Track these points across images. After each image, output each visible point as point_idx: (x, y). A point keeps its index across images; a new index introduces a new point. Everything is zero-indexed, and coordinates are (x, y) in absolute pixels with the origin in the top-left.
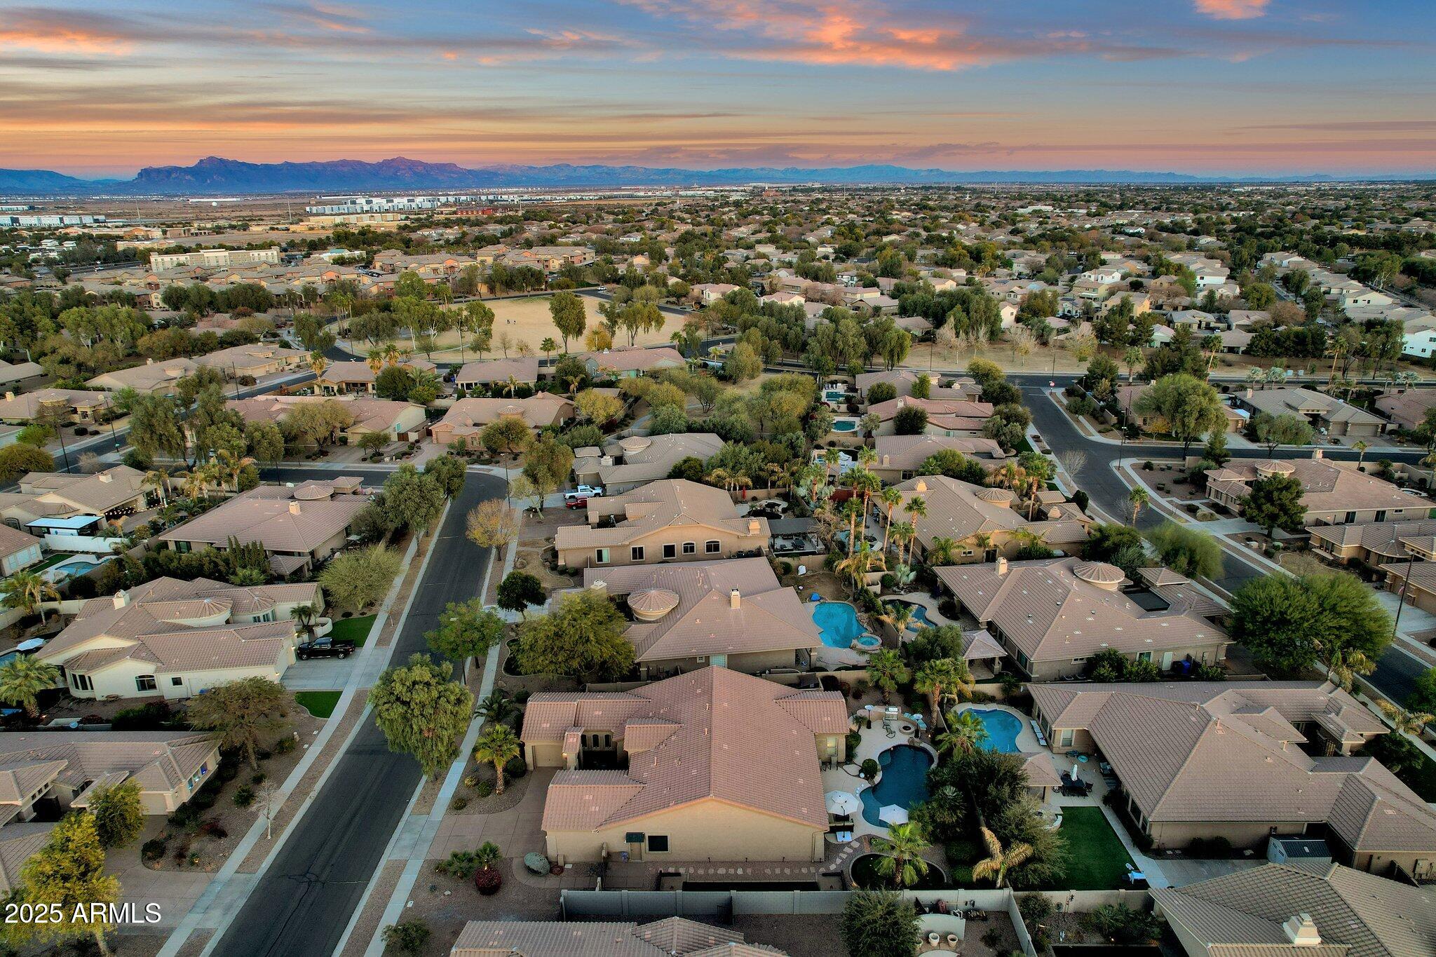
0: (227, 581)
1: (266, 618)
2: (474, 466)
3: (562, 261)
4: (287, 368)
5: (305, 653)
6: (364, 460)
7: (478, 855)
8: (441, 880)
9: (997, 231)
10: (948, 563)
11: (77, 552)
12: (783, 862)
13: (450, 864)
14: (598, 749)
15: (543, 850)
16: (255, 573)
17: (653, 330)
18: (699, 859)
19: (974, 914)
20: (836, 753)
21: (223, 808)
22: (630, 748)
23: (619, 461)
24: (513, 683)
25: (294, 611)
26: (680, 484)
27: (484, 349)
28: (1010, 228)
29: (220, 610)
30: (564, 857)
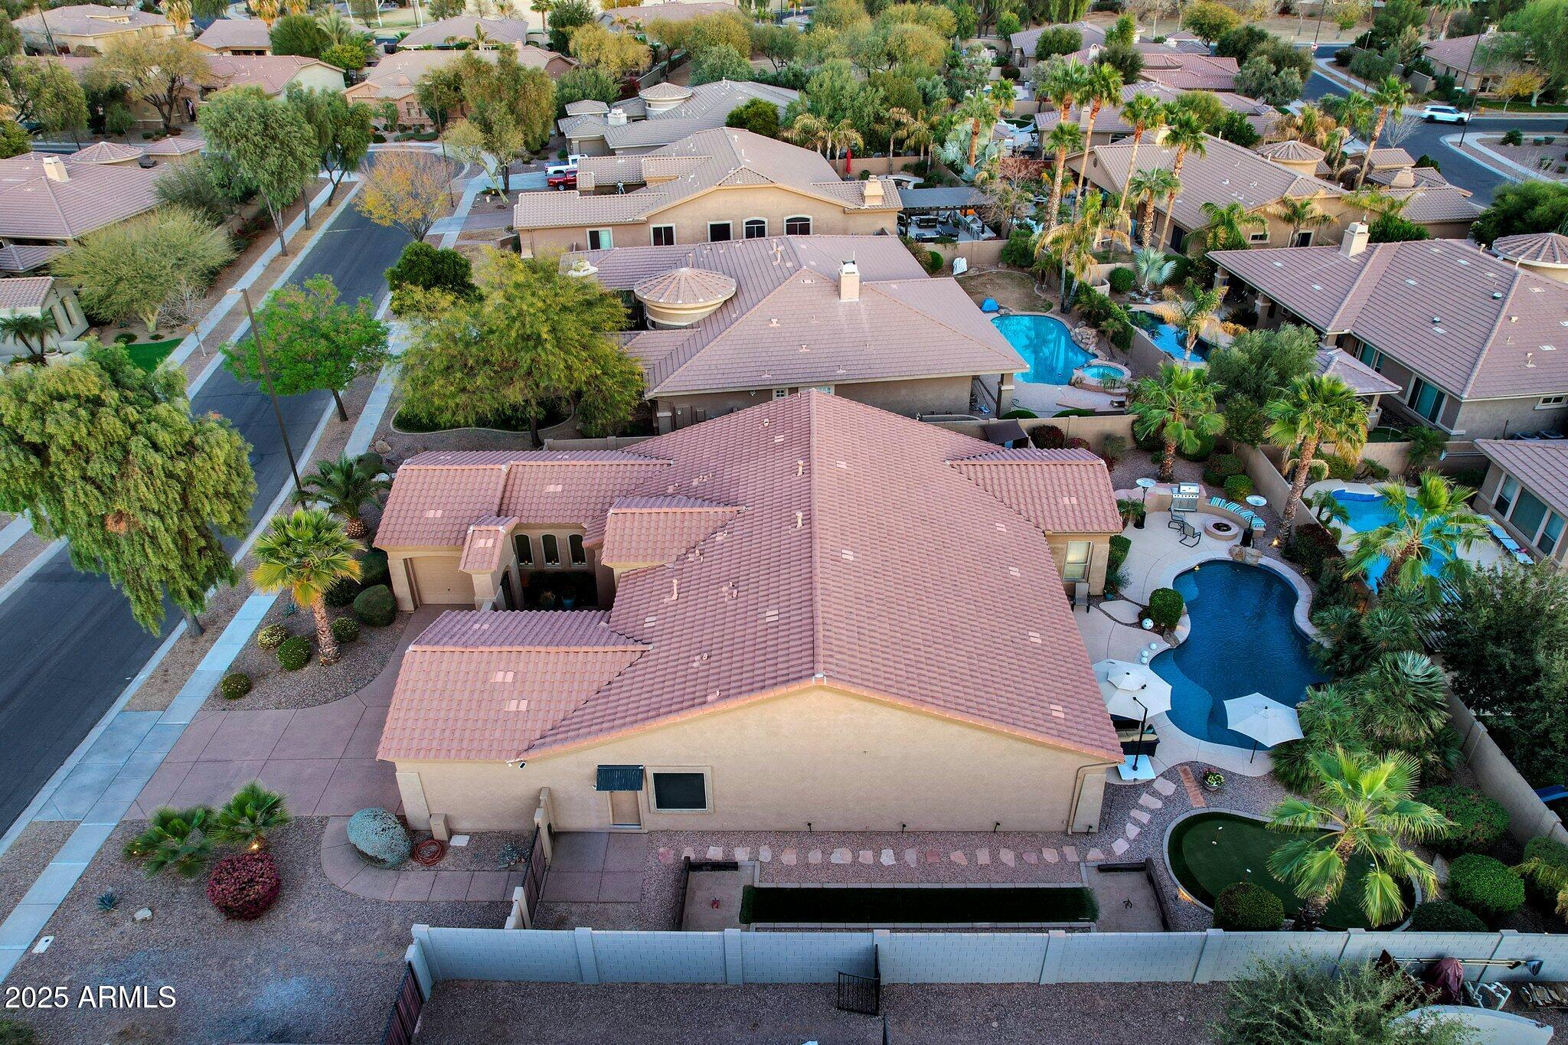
2: (409, 144)
8: (137, 879)
14: (554, 566)
15: (390, 803)
18: (783, 825)
19: (1542, 995)
20: (1087, 576)
22: (618, 561)
23: (636, 119)
25: (6, 326)
27: (451, 16)
30: (447, 820)
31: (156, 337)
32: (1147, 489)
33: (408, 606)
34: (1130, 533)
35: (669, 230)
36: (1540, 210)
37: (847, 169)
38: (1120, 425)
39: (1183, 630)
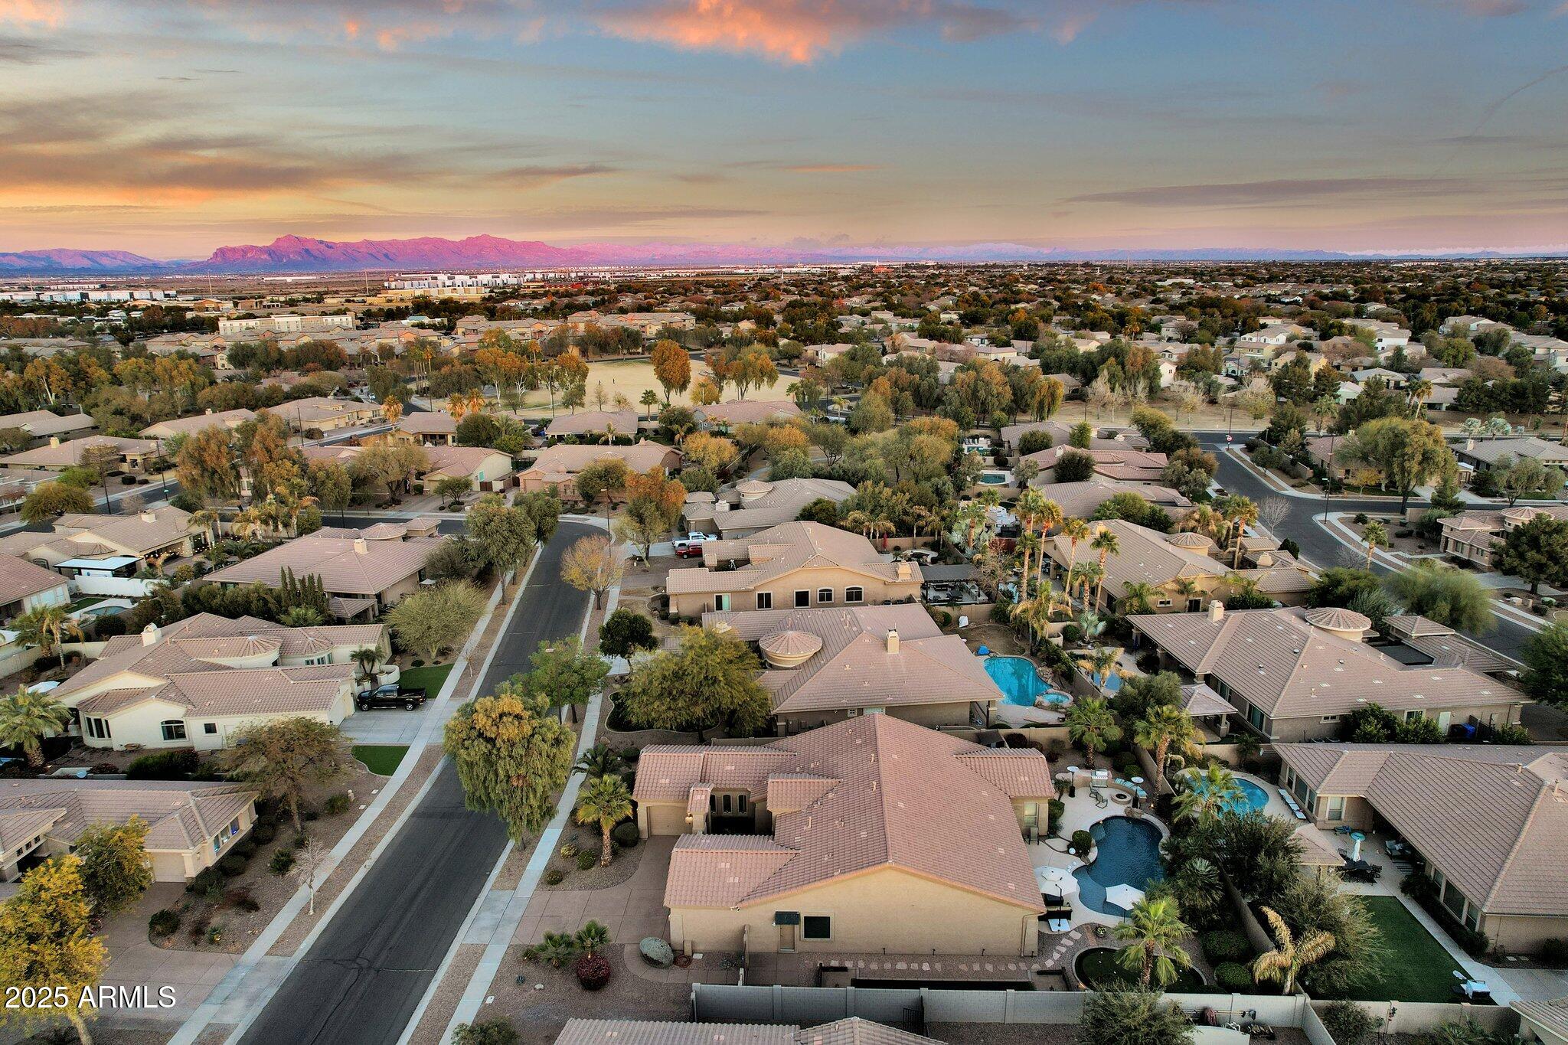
0: (278, 621)
1: (321, 661)
2: (568, 516)
3: (660, 327)
4: (358, 423)
5: (367, 703)
6: (442, 509)
7: (580, 938)
8: (530, 969)
9: (1138, 301)
10: (1145, 611)
11: (110, 596)
12: (983, 955)
13: (543, 948)
14: (729, 814)
15: (665, 936)
16: (311, 613)
17: (765, 387)
18: (869, 950)
19: (1256, 1029)
20: (1036, 823)
21: (257, 877)
22: (775, 808)
23: (735, 507)
24: (620, 739)
25: (354, 656)
26: (811, 527)
27: (577, 404)
28: (1151, 298)
29: (266, 649)
30: (693, 943)
31: (437, 663)
32: (1076, 773)
33: (645, 836)
34: (1066, 799)
35: (768, 595)
36: (1340, 589)
37: (884, 545)
38: (1061, 733)
39: (1093, 854)
